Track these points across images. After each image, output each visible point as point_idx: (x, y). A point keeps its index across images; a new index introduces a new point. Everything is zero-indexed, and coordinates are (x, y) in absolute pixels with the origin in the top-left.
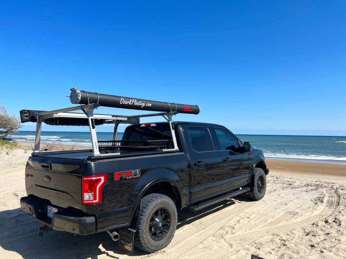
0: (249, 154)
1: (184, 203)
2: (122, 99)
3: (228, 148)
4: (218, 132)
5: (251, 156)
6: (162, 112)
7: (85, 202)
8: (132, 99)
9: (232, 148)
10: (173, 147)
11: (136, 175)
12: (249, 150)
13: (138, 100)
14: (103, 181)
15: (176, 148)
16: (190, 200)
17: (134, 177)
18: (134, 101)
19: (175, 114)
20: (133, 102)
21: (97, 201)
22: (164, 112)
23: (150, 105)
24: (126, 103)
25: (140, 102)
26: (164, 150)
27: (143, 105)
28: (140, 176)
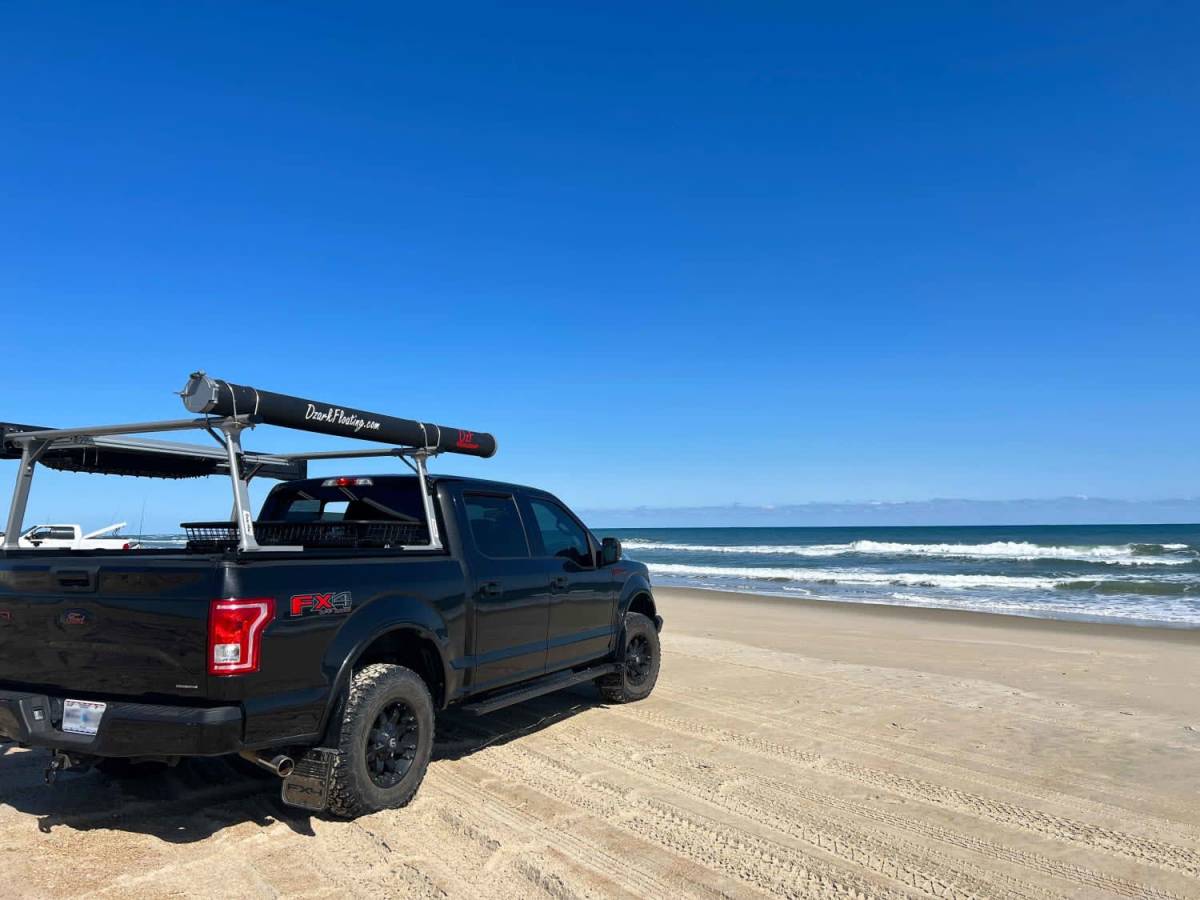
0: (614, 572)
1: (453, 688)
2: (310, 405)
3: (561, 554)
4: (539, 510)
5: (619, 578)
6: (399, 447)
7: (216, 667)
8: (334, 407)
9: (572, 553)
10: (429, 542)
11: (342, 607)
12: (616, 561)
13: (349, 412)
14: (264, 614)
15: (435, 543)
16: (467, 681)
17: (337, 611)
18: (339, 412)
19: (435, 453)
20: (336, 415)
21: (248, 665)
22: (405, 447)
23: (377, 426)
24: (320, 417)
25: (353, 417)
26: (406, 548)
27: (360, 424)
28: (349, 608)
